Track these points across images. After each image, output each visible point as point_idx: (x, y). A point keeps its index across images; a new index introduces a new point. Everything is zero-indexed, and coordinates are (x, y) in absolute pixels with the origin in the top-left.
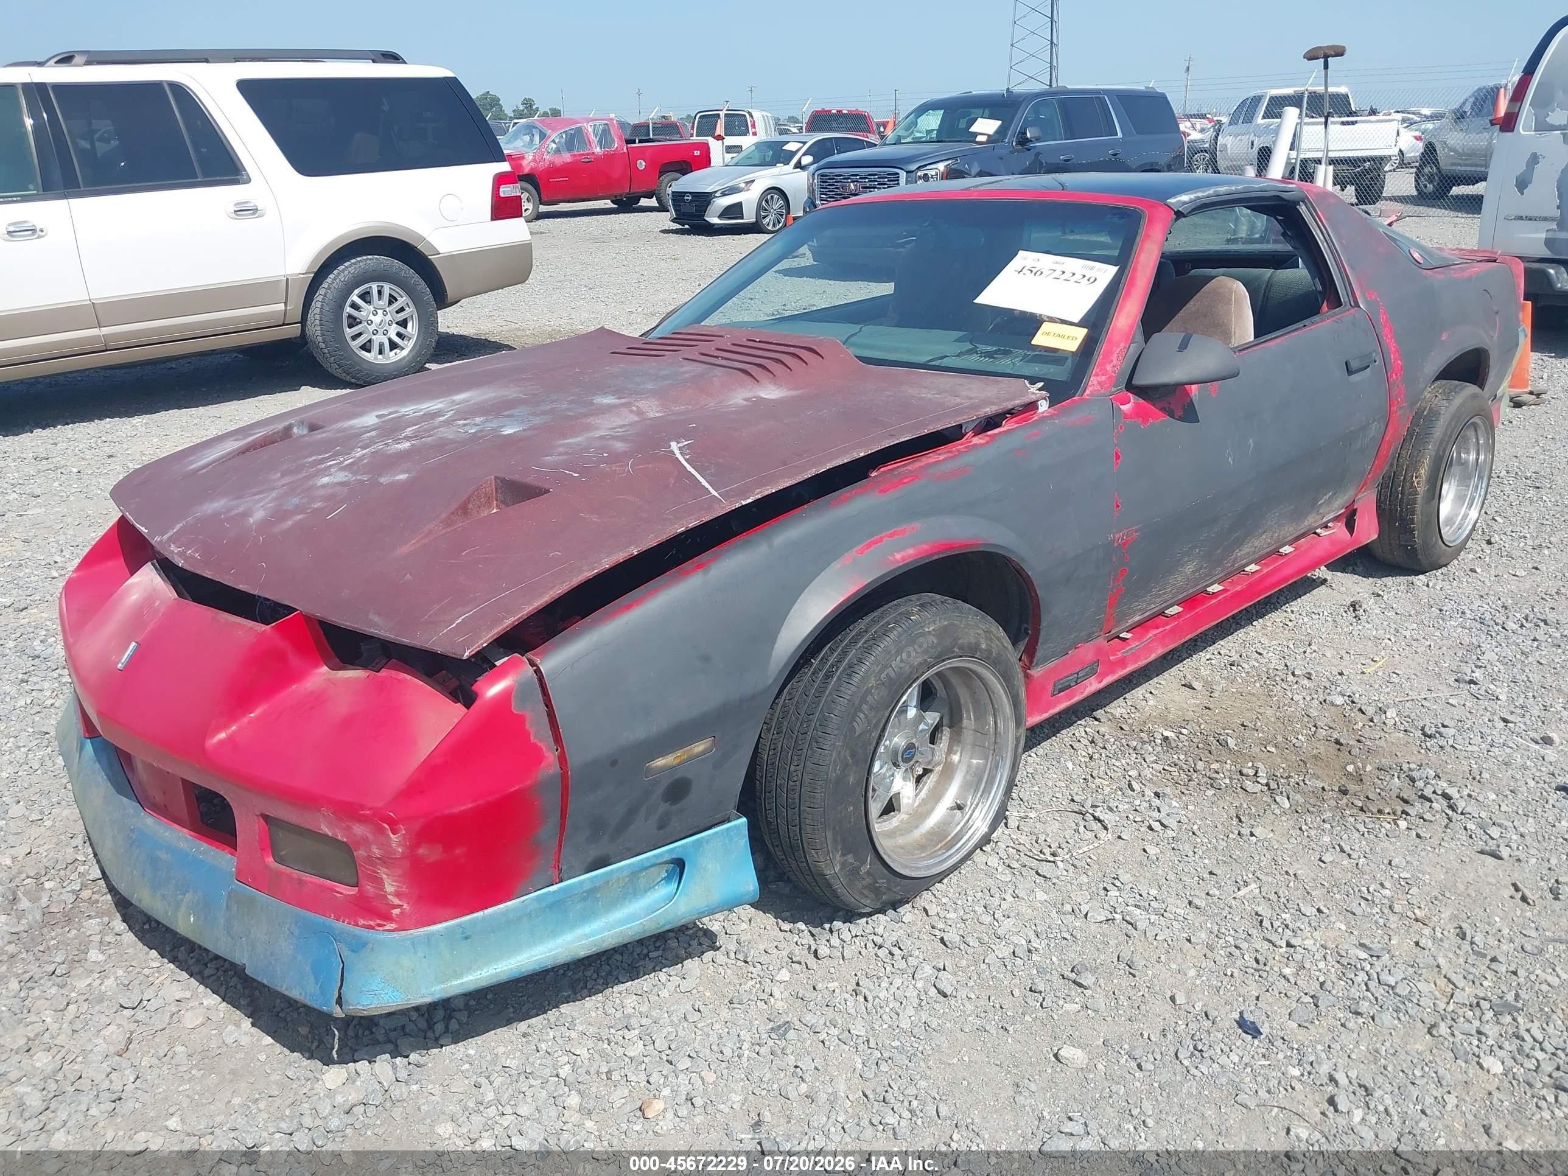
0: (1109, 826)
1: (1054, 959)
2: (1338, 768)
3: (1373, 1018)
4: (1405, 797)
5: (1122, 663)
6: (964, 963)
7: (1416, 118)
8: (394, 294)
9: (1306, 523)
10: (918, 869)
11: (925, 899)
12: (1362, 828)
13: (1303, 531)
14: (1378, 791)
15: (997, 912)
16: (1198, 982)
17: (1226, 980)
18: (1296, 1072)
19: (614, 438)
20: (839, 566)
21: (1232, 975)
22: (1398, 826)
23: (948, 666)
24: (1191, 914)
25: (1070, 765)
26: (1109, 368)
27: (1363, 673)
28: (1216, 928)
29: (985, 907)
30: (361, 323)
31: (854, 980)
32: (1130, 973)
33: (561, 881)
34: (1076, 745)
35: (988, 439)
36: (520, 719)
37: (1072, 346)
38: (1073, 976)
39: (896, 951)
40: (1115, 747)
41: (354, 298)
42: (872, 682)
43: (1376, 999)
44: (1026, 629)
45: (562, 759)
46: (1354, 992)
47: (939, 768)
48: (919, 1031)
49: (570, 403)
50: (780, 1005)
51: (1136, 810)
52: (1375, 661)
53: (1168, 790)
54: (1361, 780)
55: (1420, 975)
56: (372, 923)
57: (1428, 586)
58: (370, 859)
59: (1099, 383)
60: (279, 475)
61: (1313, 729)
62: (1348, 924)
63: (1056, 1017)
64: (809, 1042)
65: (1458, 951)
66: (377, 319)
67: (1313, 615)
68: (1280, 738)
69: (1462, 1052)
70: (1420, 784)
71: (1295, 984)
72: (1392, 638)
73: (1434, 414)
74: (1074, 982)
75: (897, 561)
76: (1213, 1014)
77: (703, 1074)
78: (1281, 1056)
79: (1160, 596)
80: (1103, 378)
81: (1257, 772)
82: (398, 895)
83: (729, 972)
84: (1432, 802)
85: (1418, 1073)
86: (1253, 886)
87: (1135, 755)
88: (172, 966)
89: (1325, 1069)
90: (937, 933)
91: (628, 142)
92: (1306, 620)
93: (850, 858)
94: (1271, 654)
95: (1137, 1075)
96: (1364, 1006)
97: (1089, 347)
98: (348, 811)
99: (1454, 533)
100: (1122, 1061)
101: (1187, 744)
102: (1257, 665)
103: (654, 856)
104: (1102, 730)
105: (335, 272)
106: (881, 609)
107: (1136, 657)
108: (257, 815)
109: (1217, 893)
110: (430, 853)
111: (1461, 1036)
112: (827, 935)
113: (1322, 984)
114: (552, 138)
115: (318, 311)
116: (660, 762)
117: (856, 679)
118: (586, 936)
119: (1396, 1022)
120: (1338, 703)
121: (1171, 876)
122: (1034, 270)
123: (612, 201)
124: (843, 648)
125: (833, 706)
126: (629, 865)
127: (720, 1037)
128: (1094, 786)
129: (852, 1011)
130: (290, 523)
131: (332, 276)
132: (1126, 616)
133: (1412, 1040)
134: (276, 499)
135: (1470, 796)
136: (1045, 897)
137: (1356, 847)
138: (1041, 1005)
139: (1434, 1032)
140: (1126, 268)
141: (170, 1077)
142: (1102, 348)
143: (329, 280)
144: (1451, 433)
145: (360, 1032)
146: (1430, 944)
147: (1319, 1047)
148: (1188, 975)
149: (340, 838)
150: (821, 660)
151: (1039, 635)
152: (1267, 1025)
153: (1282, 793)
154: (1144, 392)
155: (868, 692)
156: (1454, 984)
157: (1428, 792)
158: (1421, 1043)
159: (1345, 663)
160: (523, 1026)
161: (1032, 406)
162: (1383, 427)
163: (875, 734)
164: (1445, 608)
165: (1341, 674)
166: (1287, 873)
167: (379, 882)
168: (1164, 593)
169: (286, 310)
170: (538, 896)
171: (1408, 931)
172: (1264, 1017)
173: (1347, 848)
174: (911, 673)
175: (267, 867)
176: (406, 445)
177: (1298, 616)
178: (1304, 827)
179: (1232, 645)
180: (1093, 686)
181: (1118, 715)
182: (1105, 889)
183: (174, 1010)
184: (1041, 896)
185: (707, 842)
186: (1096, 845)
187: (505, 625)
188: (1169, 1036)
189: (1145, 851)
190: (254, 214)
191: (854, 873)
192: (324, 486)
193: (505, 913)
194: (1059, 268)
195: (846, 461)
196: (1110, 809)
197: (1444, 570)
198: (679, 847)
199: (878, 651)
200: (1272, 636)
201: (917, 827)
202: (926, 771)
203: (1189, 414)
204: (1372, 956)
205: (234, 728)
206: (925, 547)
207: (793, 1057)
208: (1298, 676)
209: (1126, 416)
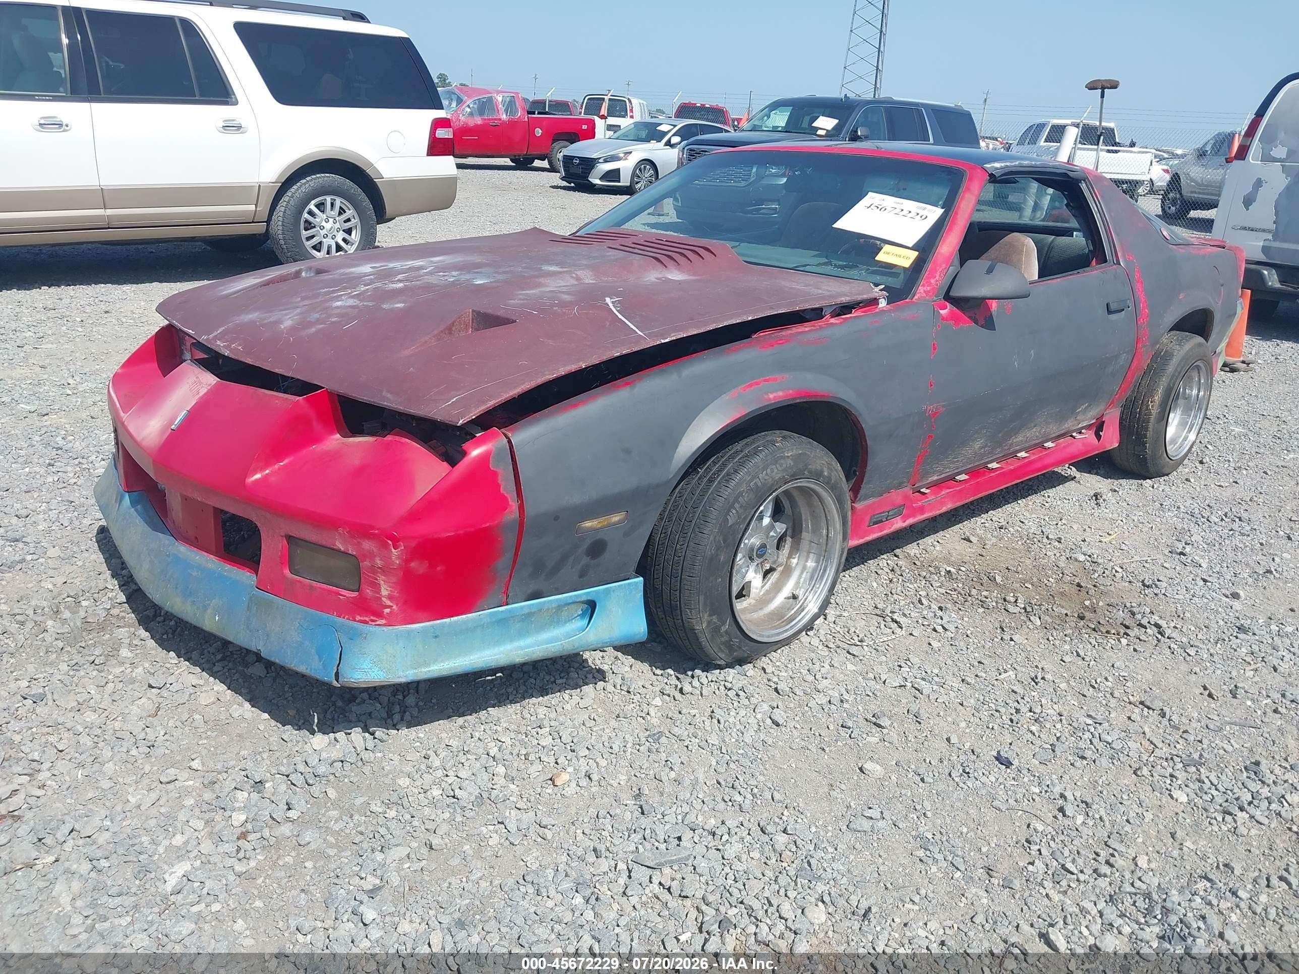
0: (904, 626)
1: (860, 708)
2: (1077, 602)
3: (1094, 762)
4: (1127, 624)
5: (922, 510)
6: (792, 705)
7: (1166, 155)
8: (343, 207)
9: (1066, 425)
10: (762, 636)
11: (764, 662)
12: (1094, 642)
13: (1062, 432)
14: (1107, 619)
15: (817, 674)
16: (967, 731)
17: (988, 731)
18: (1037, 790)
19: (563, 292)
20: (727, 398)
21: (992, 729)
22: (1120, 642)
23: (799, 484)
24: (963, 688)
25: (875, 585)
26: (933, 281)
27: (1101, 542)
28: (982, 698)
29: (809, 671)
30: (314, 227)
31: (710, 710)
32: (917, 721)
33: (507, 604)
34: (880, 572)
35: (842, 320)
36: (495, 474)
37: (907, 264)
38: (874, 720)
39: (741, 693)
40: (909, 575)
41: (312, 206)
42: (744, 487)
43: (1097, 750)
44: (855, 471)
45: (521, 508)
46: (1082, 744)
47: (780, 569)
48: (759, 745)
49: (524, 268)
50: (655, 721)
51: (925, 618)
52: (1110, 535)
53: (949, 606)
54: (1095, 611)
55: (1130, 737)
56: (367, 619)
57: (1153, 487)
58: (373, 569)
59: (925, 292)
60: (299, 299)
61: (1061, 575)
62: (1079, 703)
63: (861, 745)
64: (676, 746)
65: (1159, 725)
66: (328, 226)
67: (1065, 500)
68: (1035, 580)
69: (1158, 787)
70: (1139, 617)
71: (1039, 737)
72: (1124, 520)
73: (1169, 355)
74: (875, 724)
75: (770, 399)
76: (977, 750)
77: (598, 760)
78: (1026, 780)
79: (954, 463)
80: (929, 288)
81: (1017, 600)
82: (390, 597)
83: (616, 697)
84: (1146, 628)
85: (1125, 797)
86: (1011, 673)
87: (924, 582)
88: (187, 663)
89: (1057, 790)
90: (772, 684)
91: (529, 113)
92: (1059, 503)
93: (715, 618)
94: (1031, 523)
95: (920, 785)
96: (1088, 754)
97: (918, 266)
98: (361, 531)
99: (1176, 450)
100: (910, 776)
101: (964, 577)
102: (1020, 529)
103: (575, 596)
104: (900, 563)
105: (298, 184)
106: (753, 437)
107: (932, 507)
108: (282, 536)
109: (984, 675)
110: (419, 567)
111: (1158, 777)
112: (690, 680)
113: (1058, 739)
114: (468, 103)
115: (281, 214)
116: (588, 524)
117: (732, 484)
118: (522, 648)
119: (1111, 765)
120: (1081, 560)
121: (949, 662)
122: (880, 207)
123: (511, 160)
124: (723, 462)
125: (713, 502)
126: (557, 600)
127: (610, 738)
128: (892, 600)
129: (709, 729)
130: (313, 330)
131: (295, 187)
132: (928, 474)
133: (1122, 777)
134: (301, 314)
135: (1175, 627)
136: (854, 668)
137: (1089, 654)
138: (850, 736)
139: (1139, 773)
140: (950, 210)
141: (191, 735)
142: (929, 267)
143: (292, 190)
144: (1181, 371)
145: (336, 715)
146: (1139, 719)
147: (1054, 777)
148: (960, 726)
149: (350, 552)
150: (706, 469)
151: (864, 476)
152: (1016, 760)
153: (1035, 615)
154: (958, 302)
155: (740, 494)
156: (1155, 745)
157: (1144, 622)
158: (1129, 779)
159: (1087, 534)
160: (460, 721)
161: (874, 302)
162: (1130, 358)
163: (743, 527)
164: (1165, 504)
165: (1084, 541)
166: (1037, 666)
167: (376, 587)
168: (957, 461)
169: (256, 211)
170: (490, 613)
171: (1123, 709)
172: (1015, 755)
173: (1082, 654)
174: (773, 484)
175: (284, 577)
176: (401, 285)
177: (1053, 500)
178: (1051, 638)
179: (1001, 515)
180: (898, 524)
181: (912, 554)
182: (900, 666)
183: (192, 691)
184: (850, 667)
185: (614, 591)
186: (894, 637)
187: (488, 405)
188: (945, 763)
189: (930, 644)
190: (238, 130)
191: (716, 630)
192: (337, 307)
193: (465, 622)
194: (899, 207)
195: (738, 321)
196: (905, 615)
197: (1166, 478)
198: (593, 591)
199: (749, 465)
200: (1032, 512)
201: (761, 609)
202: (771, 570)
203: (988, 323)
204: (1096, 723)
205: (267, 471)
206: (791, 391)
207: (664, 754)
208: (1052, 539)
209: (943, 319)
